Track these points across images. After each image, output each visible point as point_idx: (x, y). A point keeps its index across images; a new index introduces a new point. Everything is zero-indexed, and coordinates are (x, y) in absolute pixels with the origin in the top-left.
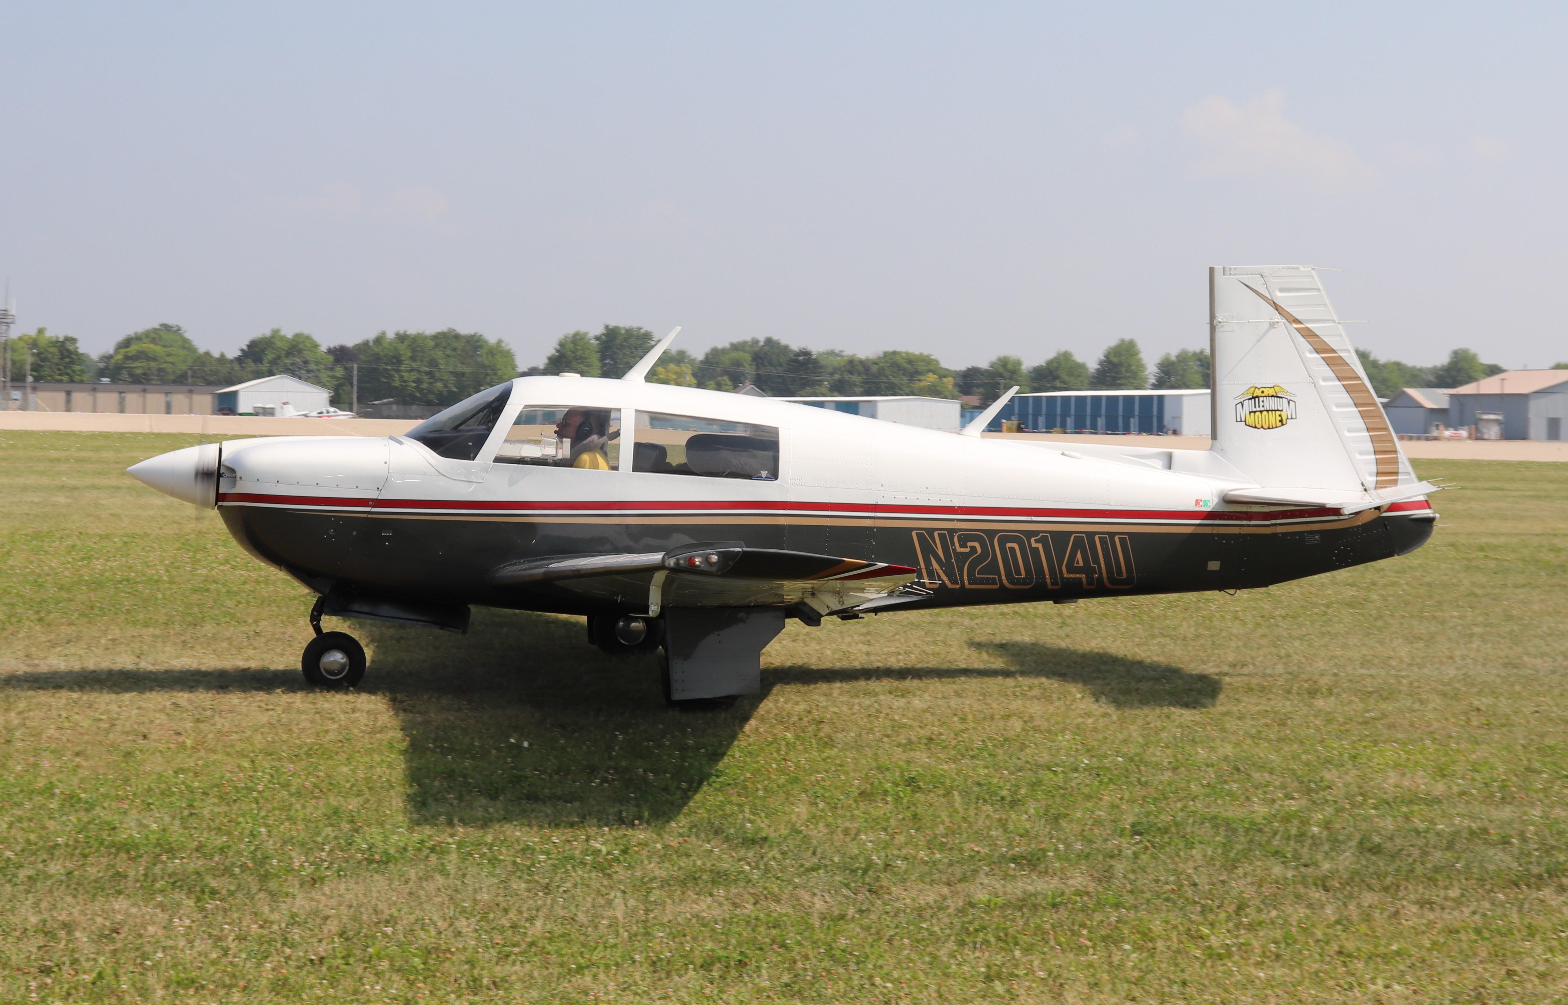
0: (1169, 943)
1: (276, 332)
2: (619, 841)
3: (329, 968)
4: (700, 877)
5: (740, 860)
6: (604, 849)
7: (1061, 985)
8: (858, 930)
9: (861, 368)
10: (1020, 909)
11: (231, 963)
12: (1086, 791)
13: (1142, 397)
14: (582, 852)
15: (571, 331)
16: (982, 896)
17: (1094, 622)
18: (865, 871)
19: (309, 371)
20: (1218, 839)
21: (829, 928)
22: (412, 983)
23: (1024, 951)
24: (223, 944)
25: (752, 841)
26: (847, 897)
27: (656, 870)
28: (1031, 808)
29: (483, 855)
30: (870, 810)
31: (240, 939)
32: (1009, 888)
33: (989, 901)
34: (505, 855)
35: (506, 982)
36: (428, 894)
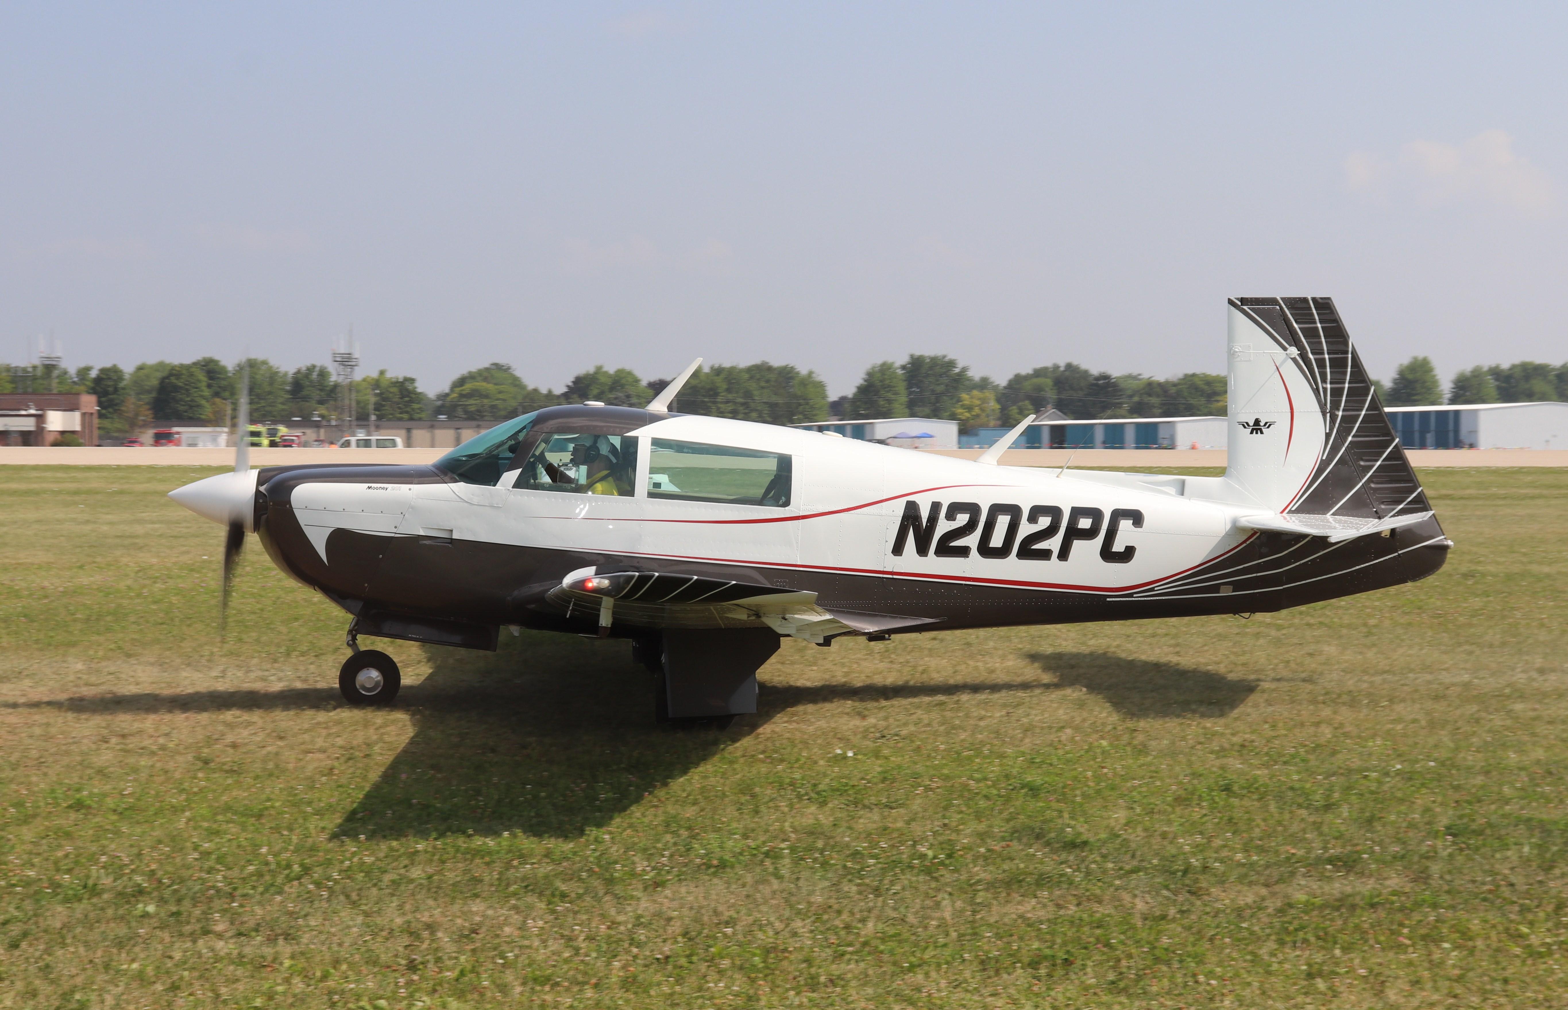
0: (1488, 942)
1: (599, 369)
2: (944, 846)
3: (675, 967)
4: (1023, 880)
5: (1062, 863)
6: (930, 853)
7: (1383, 982)
8: (1179, 929)
9: (1159, 390)
10: (1337, 909)
11: (582, 961)
12: (1399, 794)
13: (1438, 413)
14: (909, 856)
15: (879, 362)
16: (1299, 897)
17: (1400, 631)
18: (1185, 873)
20: (1533, 840)
21: (1151, 928)
22: (753, 981)
23: (1345, 950)
24: (575, 944)
25: (1072, 845)
26: (1167, 898)
27: (981, 872)
28: (1345, 812)
29: (815, 861)
30: (1187, 816)
31: (590, 939)
32: (1327, 889)
33: (1308, 901)
34: (834, 860)
35: (842, 980)
36: (764, 897)
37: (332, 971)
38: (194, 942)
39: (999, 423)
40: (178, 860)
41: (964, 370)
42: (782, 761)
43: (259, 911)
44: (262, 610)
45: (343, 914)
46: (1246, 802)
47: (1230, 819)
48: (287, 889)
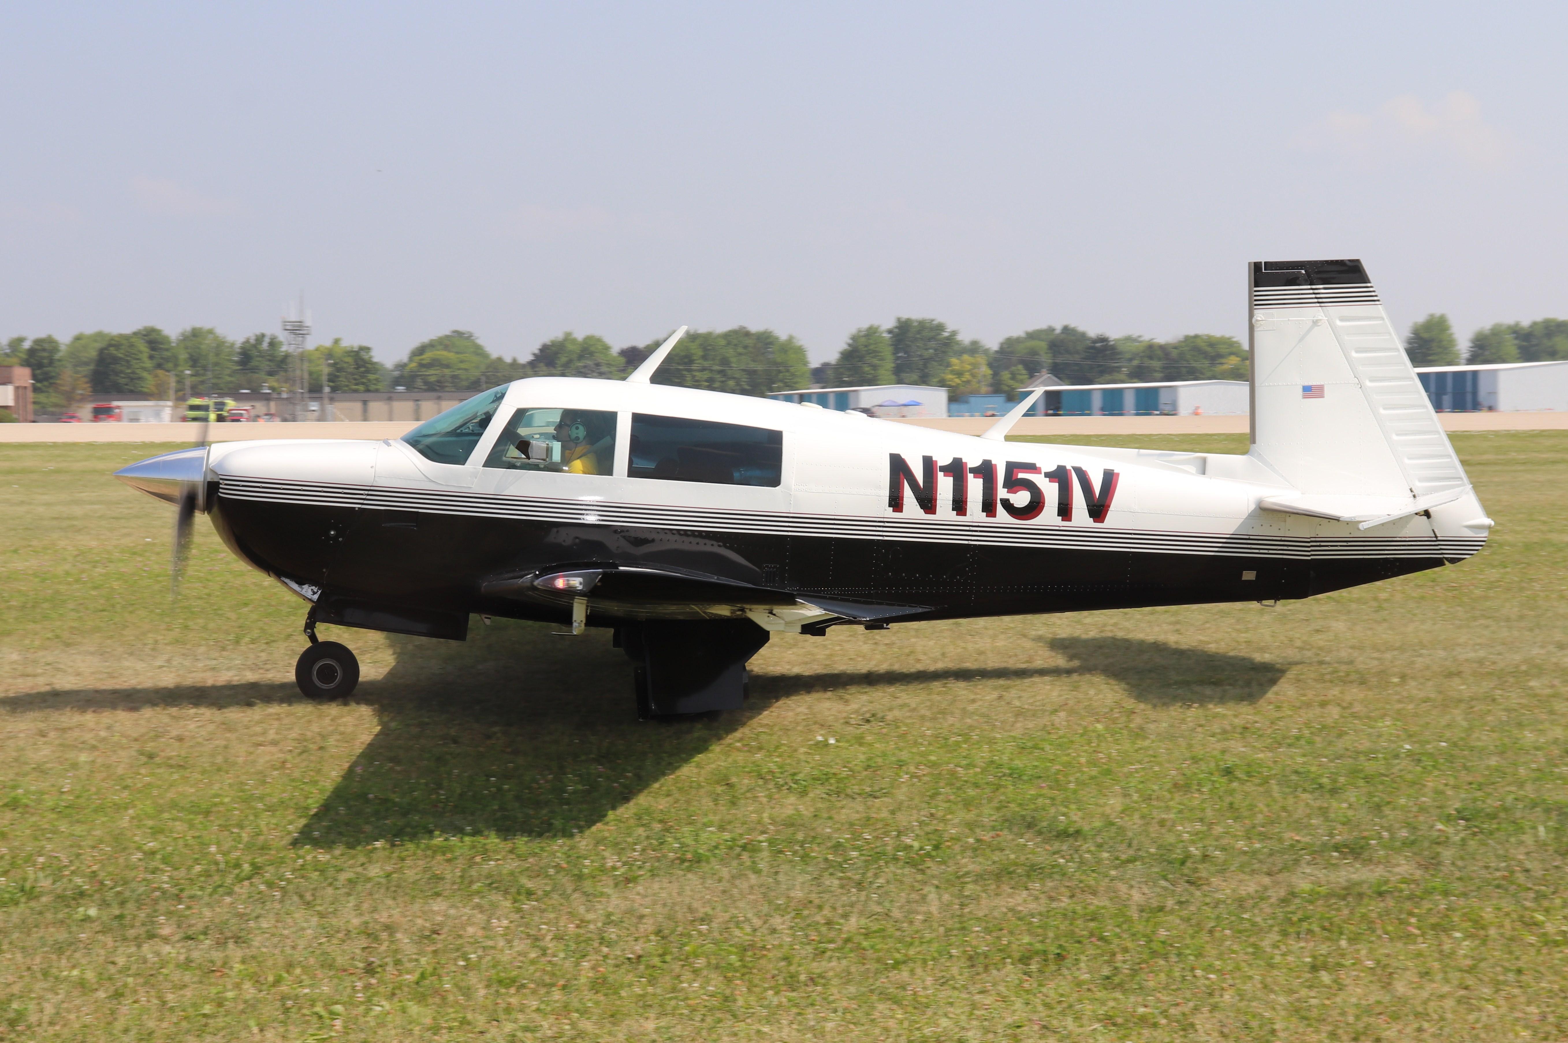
0: (1502, 930)
1: (567, 335)
2: (931, 836)
3: (648, 967)
4: (1014, 871)
5: (1054, 853)
6: (916, 845)
7: (1391, 974)
8: (1178, 921)
9: (1159, 352)
10: (1344, 898)
11: (550, 962)
12: (1409, 777)
13: (1455, 374)
14: (894, 847)
15: (865, 325)
16: (1305, 886)
18: (1183, 863)
20: (1550, 823)
22: (729, 980)
23: (1352, 940)
24: (541, 944)
25: (1063, 835)
26: (1165, 889)
27: (969, 864)
28: (1352, 795)
29: (795, 853)
30: (1186, 802)
31: (558, 938)
32: (1333, 877)
33: (1312, 890)
34: (815, 852)
35: (823, 978)
36: (741, 892)
37: (285, 975)
38: (139, 946)
39: (990, 389)
40: (121, 860)
41: (954, 333)
42: (760, 748)
43: (207, 913)
44: (209, 595)
45: (296, 915)
46: (1249, 787)
47: (1231, 804)
48: (237, 889)
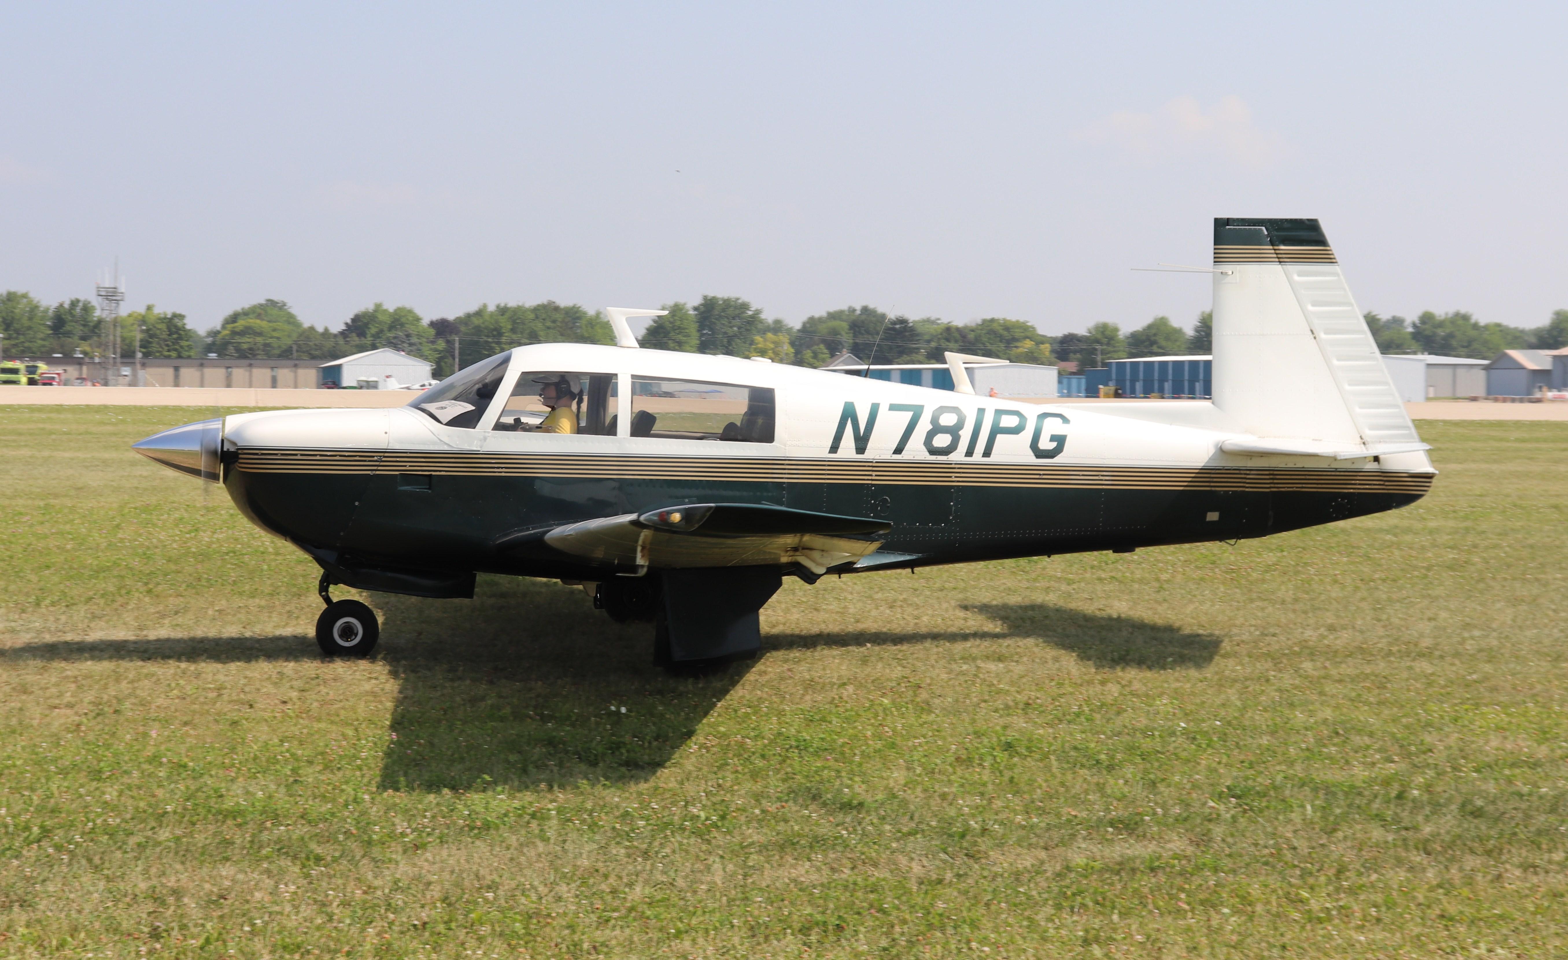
0: (1268, 907)
1: (378, 306)
2: (717, 806)
3: (432, 934)
4: (797, 842)
5: (837, 825)
6: (703, 815)
7: (1160, 949)
8: (955, 894)
9: (957, 335)
10: (1118, 873)
11: (335, 928)
12: (1184, 755)
14: (681, 818)
15: (670, 303)
16: (1079, 860)
17: (1192, 586)
18: (963, 836)
19: (411, 345)
20: (1317, 802)
21: (926, 893)
22: (513, 948)
23: (1122, 915)
24: (329, 910)
25: (847, 807)
26: (944, 862)
27: (754, 835)
28: (1129, 771)
29: (583, 821)
30: (967, 776)
31: (345, 904)
32: (1107, 852)
33: (1087, 865)
34: (604, 821)
35: (607, 946)
36: (529, 860)
37: (69, 939)
41: (758, 312)
42: (552, 718)
44: (11, 557)
45: (83, 879)
46: (1030, 762)
47: (1011, 780)
48: (25, 852)
